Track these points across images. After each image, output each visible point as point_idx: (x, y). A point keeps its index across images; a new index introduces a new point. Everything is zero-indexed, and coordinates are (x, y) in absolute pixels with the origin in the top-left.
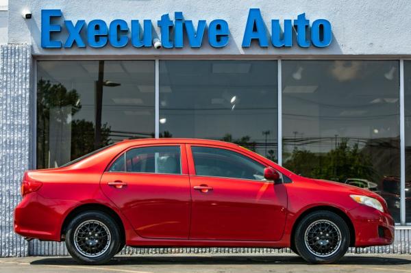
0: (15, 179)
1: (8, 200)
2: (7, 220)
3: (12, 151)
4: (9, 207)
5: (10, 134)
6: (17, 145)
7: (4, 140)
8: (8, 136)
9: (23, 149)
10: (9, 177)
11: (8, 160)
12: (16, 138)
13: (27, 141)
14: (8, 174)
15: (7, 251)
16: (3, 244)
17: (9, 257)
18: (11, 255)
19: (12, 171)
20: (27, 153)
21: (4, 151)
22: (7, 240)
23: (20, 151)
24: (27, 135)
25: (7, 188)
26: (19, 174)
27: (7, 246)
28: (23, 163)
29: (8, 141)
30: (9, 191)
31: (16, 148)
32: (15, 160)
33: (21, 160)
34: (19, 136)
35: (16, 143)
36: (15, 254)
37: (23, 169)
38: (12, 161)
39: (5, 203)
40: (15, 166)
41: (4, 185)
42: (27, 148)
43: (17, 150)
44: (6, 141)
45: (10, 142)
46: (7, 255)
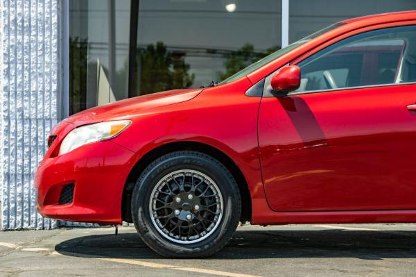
0: (33, 89)
1: (19, 128)
2: (19, 162)
3: (26, 37)
4: (22, 140)
5: (22, 6)
6: (36, 26)
7: (12, 17)
8: (19, 10)
9: (47, 34)
10: (22, 85)
11: (19, 54)
12: (33, 15)
13: (55, 20)
14: (19, 81)
15: (19, 218)
16: (12, 206)
17: (22, 229)
18: (26, 225)
19: (26, 73)
20: (55, 41)
21: (12, 37)
22: (19, 199)
23: (40, 39)
24: (54, 8)
25: (19, 105)
26: (40, 79)
27: (19, 210)
28: (47, 59)
29: (19, 19)
30: (21, 110)
31: (34, 33)
32: (34, 54)
33: (43, 54)
34: (40, 9)
35: (33, 23)
36: (33, 225)
37: (47, 70)
38: (26, 57)
39: (16, 133)
40: (32, 65)
41: (12, 100)
42: (55, 32)
43: (36, 35)
44: (16, 20)
45: (23, 21)
46: (19, 226)
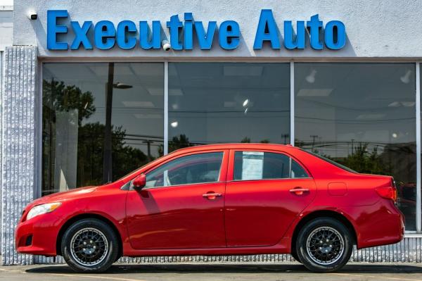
0: (20, 184)
1: (12, 207)
2: (12, 226)
3: (16, 156)
4: (14, 214)
5: (15, 139)
6: (22, 150)
7: (9, 144)
8: (13, 140)
9: (28, 153)
10: (14, 183)
11: (13, 165)
12: (20, 143)
13: (32, 146)
14: (12, 180)
15: (11, 258)
16: (8, 251)
17: (13, 265)
18: (15, 263)
19: (16, 176)
20: (32, 158)
21: (9, 155)
22: (11, 248)
23: (24, 156)
24: (32, 139)
25: (12, 194)
26: (24, 179)
27: (12, 254)
28: (28, 168)
29: (13, 145)
30: (13, 197)
31: (21, 153)
32: (20, 165)
33: (26, 165)
34: (24, 140)
35: (21, 148)
37: (28, 174)
38: (16, 167)
39: (10, 210)
40: (20, 171)
41: (8, 191)
42: (32, 153)
44: (11, 146)
45: (15, 146)
46: (11, 263)
